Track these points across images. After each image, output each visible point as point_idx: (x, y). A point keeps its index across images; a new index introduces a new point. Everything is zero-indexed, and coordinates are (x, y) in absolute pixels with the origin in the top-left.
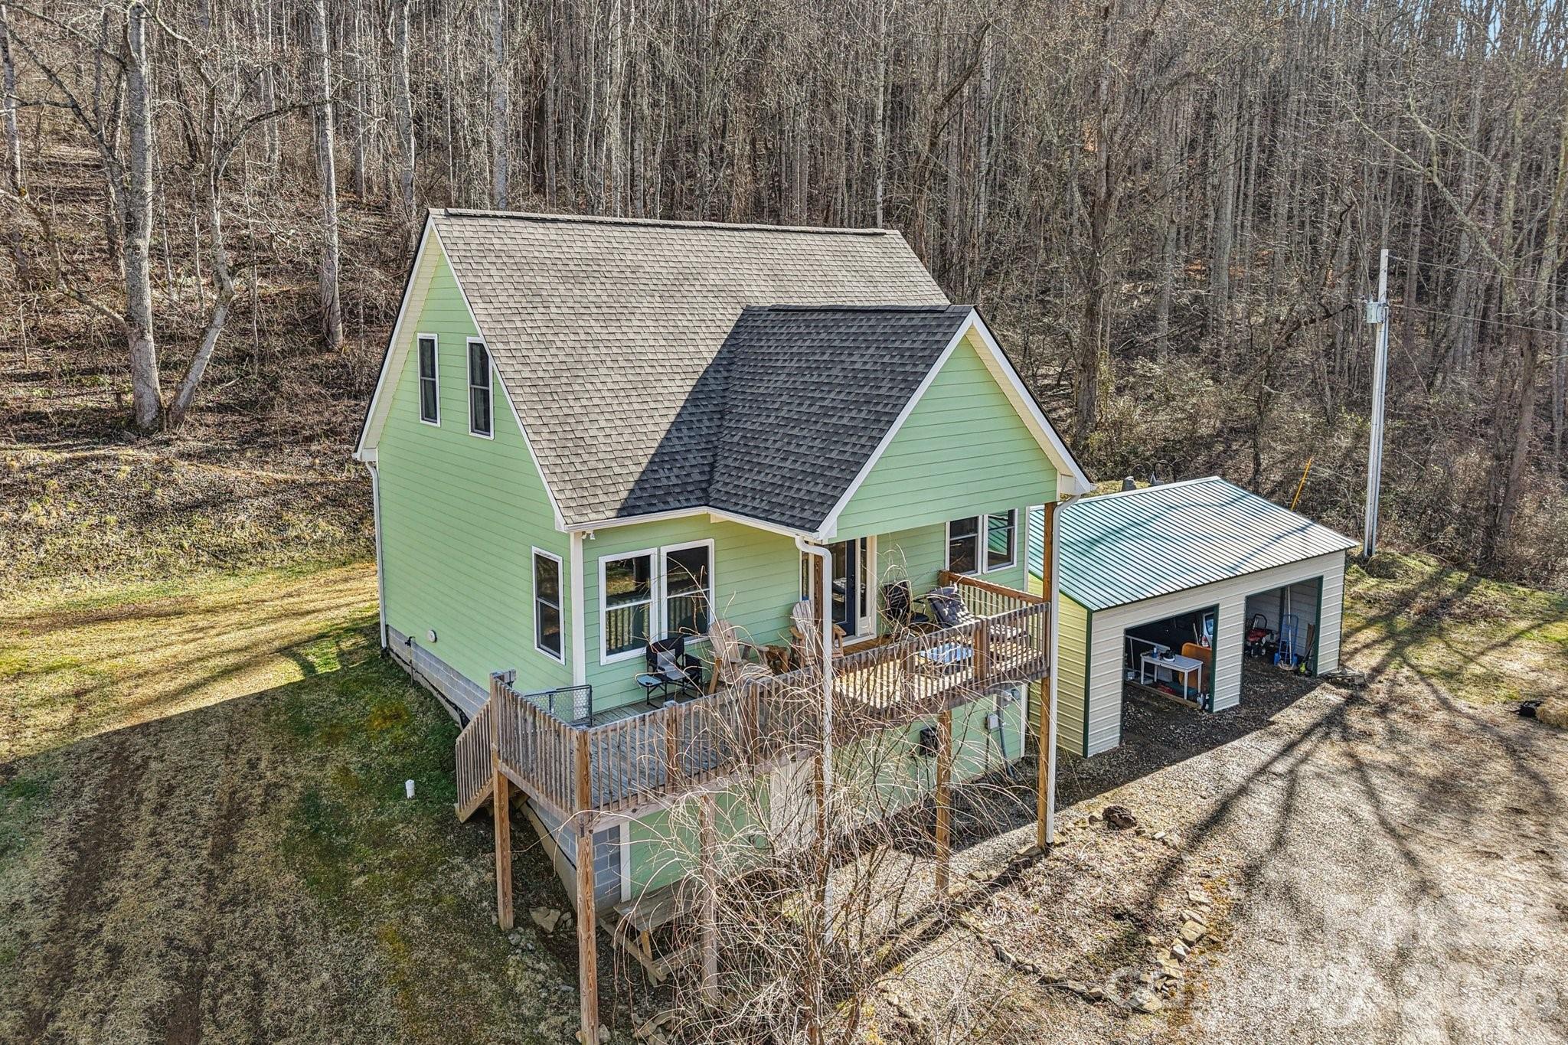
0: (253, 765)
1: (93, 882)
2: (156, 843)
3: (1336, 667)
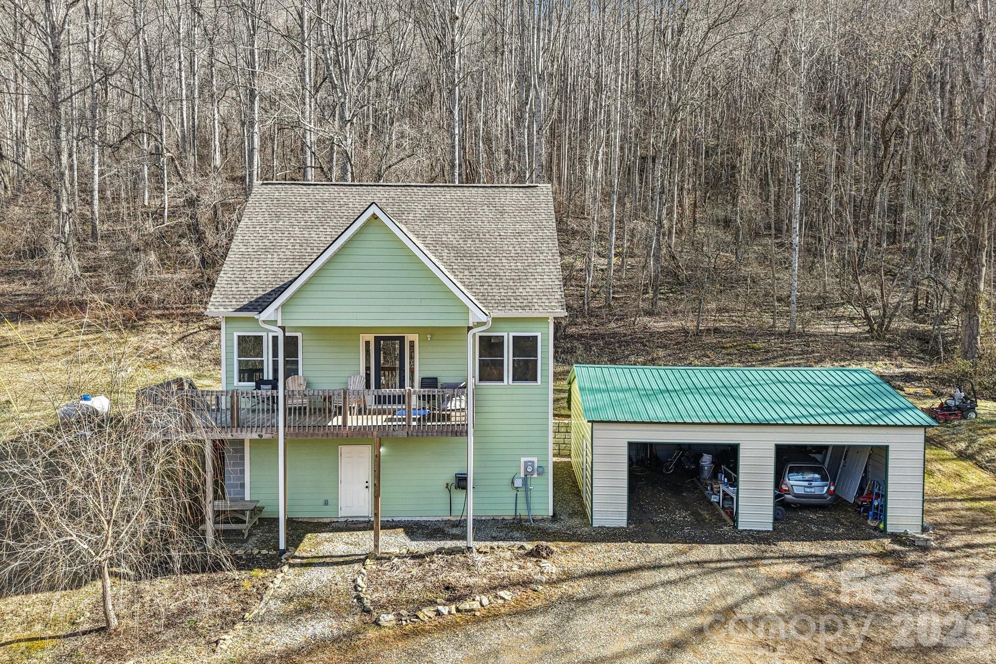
3: (914, 531)
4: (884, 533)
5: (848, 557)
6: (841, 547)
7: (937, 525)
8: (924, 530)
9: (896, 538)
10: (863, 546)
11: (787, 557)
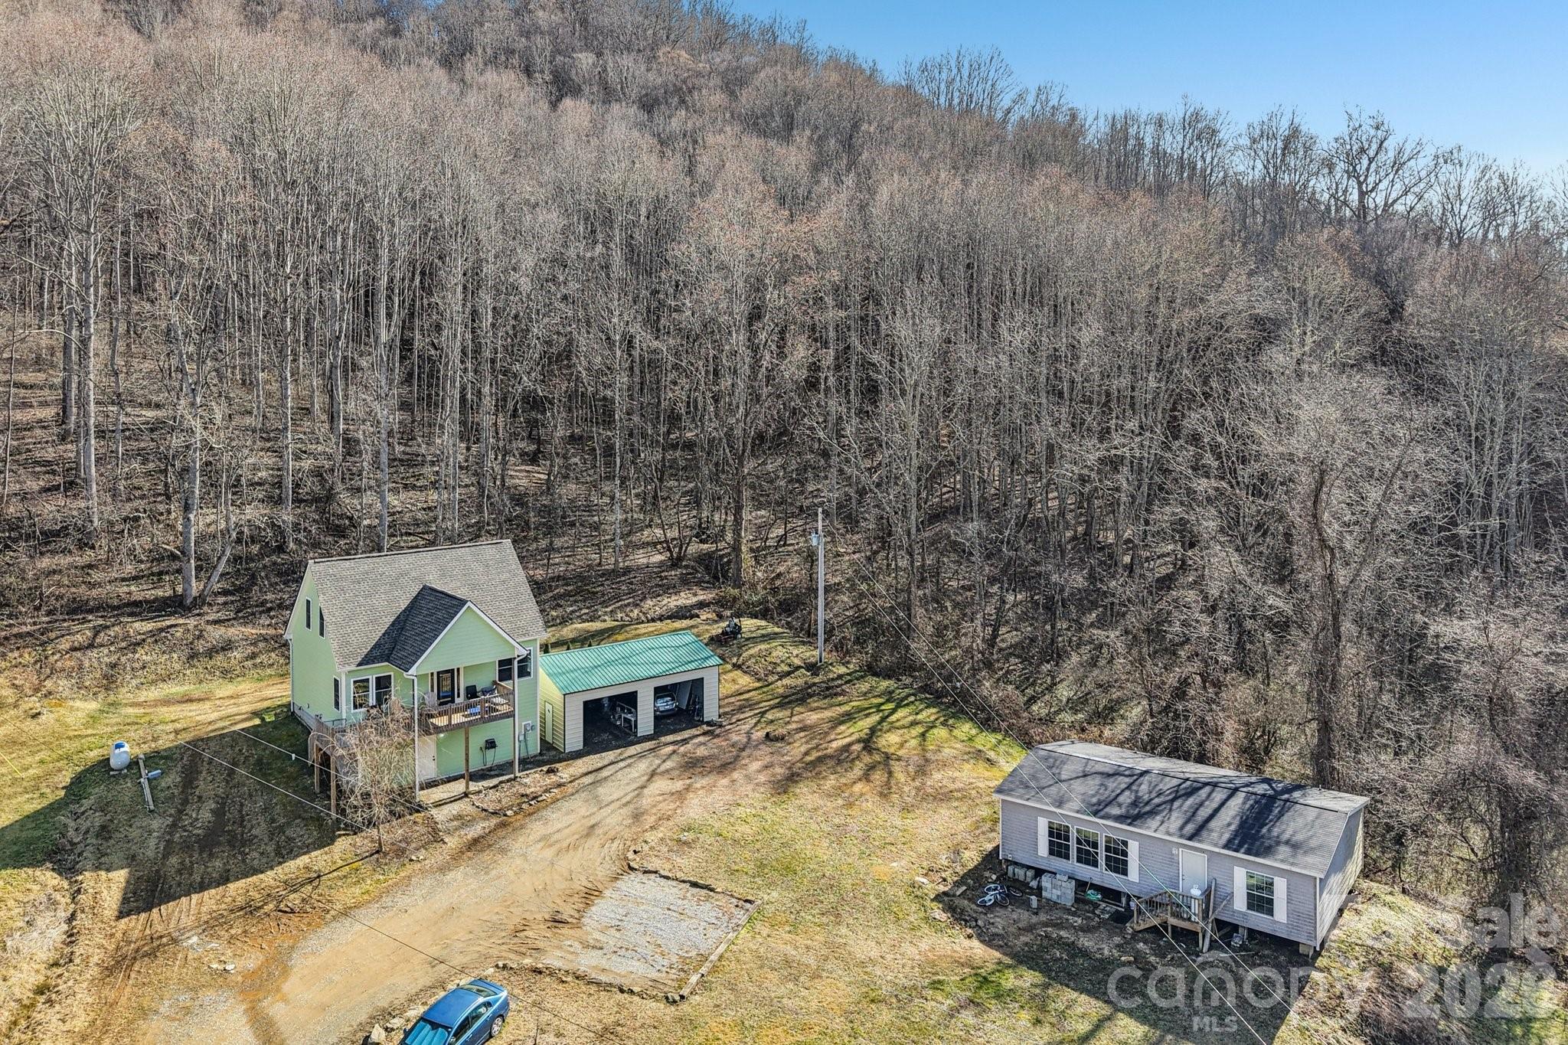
0: (240, 751)
1: (191, 782)
2: (209, 772)
3: (715, 718)
4: (703, 723)
5: (691, 738)
6: (686, 734)
7: (726, 713)
8: (720, 716)
9: (709, 724)
10: (694, 732)
11: (667, 744)
